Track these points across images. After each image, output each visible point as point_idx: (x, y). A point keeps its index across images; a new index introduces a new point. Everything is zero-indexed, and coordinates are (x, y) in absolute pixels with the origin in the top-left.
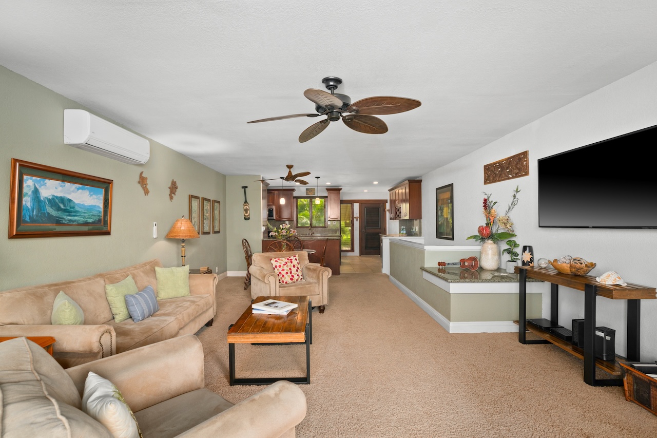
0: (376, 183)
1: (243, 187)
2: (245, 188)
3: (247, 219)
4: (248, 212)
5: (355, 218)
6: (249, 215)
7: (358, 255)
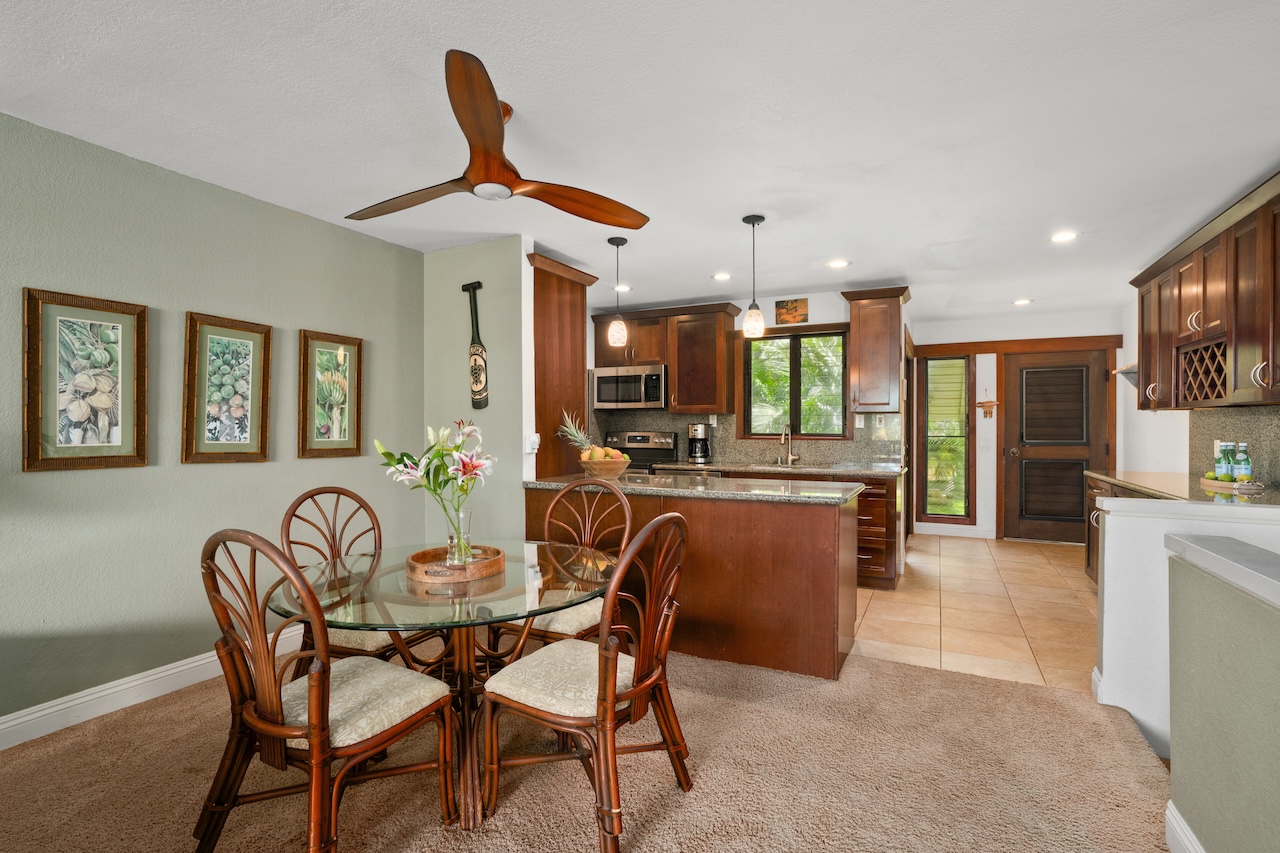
0: (1064, 237)
1: (466, 288)
2: (472, 288)
3: (479, 404)
4: (483, 378)
5: (982, 405)
6: (485, 388)
7: (993, 535)
